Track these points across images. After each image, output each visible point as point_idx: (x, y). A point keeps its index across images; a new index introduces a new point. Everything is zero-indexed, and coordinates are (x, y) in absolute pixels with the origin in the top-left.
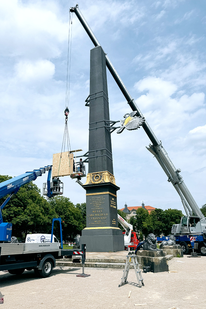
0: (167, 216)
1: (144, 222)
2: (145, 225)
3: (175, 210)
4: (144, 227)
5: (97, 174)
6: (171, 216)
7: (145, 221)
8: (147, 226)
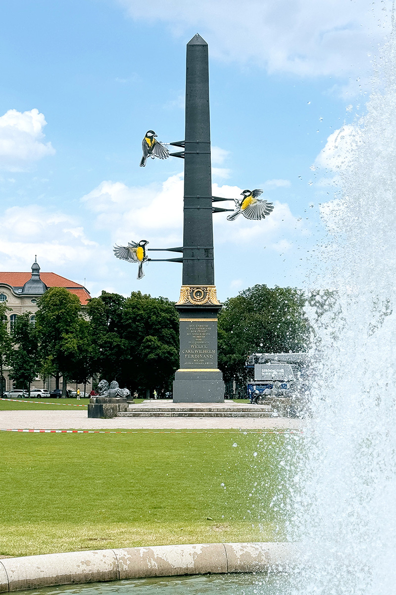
0: (138, 318)
1: (67, 334)
2: (71, 343)
3: (162, 301)
4: (68, 349)
5: (197, 288)
6: (149, 317)
7: (72, 332)
8: (76, 348)
